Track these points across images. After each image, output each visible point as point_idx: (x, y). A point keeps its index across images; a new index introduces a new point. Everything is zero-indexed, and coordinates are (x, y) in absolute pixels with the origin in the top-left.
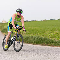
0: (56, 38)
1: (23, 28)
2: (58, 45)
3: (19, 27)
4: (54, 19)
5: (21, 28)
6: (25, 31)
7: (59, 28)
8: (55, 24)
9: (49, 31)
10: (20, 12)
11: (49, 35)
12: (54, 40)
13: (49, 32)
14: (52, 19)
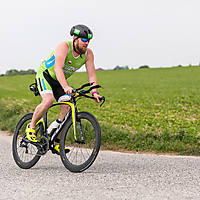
0: (130, 126)
1: (94, 90)
2: (138, 146)
3: (83, 87)
5: (88, 92)
6: (100, 99)
7: (141, 95)
8: (130, 83)
10: (86, 37)
11: (112, 117)
12: (125, 132)
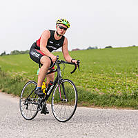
4: (97, 48)
9: (85, 73)
11: (86, 83)
13: (85, 76)
14: (92, 47)
